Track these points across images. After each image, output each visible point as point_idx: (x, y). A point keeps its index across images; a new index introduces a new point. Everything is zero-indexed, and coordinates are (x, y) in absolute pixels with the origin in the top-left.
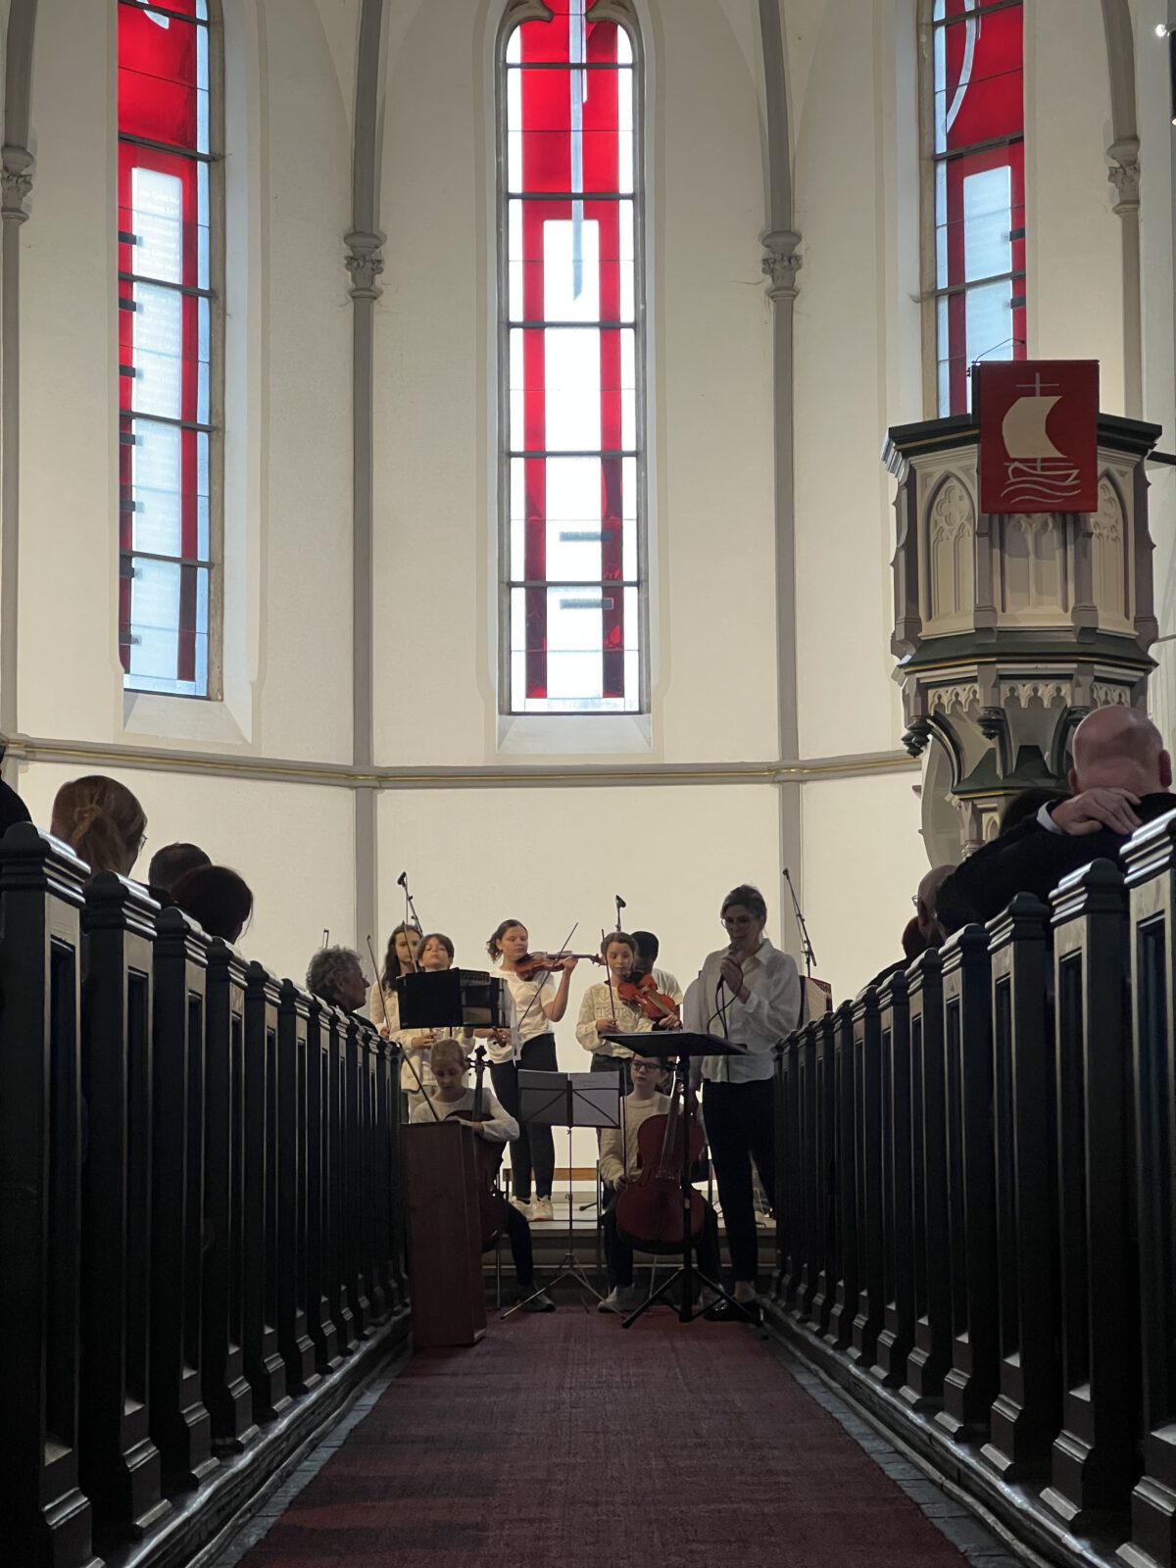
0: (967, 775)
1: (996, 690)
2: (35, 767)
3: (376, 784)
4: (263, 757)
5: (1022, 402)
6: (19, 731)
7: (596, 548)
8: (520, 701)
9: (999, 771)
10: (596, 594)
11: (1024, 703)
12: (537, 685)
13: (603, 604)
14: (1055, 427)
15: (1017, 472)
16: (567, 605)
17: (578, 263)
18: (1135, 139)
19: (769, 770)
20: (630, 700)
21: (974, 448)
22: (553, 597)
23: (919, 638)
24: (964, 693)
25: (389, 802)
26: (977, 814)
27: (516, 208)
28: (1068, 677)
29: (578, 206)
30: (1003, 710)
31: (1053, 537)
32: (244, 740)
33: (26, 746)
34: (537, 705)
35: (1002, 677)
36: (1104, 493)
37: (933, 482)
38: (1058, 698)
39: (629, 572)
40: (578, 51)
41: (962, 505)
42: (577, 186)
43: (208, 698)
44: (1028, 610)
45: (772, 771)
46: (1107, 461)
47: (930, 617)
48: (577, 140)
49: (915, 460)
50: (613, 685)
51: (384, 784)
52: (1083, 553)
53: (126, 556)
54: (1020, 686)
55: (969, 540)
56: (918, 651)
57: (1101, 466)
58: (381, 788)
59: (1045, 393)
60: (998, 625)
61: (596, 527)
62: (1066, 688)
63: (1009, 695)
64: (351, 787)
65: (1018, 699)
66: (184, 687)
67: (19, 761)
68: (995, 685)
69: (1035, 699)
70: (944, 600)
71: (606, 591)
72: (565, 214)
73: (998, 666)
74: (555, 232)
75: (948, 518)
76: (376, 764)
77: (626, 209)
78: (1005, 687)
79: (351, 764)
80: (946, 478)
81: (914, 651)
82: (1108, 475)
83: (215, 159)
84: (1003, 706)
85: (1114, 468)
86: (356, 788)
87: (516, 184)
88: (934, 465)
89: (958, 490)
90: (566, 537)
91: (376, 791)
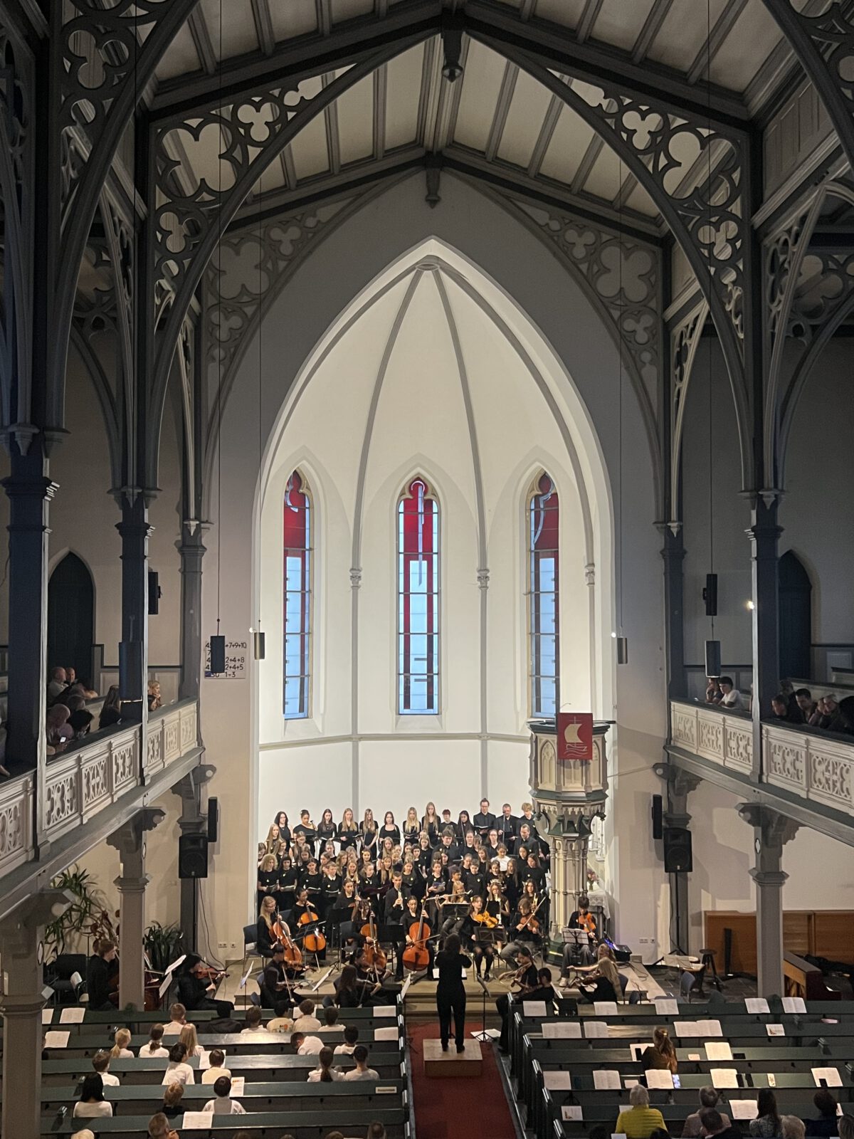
0: (552, 828)
3: (358, 740)
5: (571, 725)
6: (259, 744)
7: (425, 663)
8: (402, 710)
9: (561, 830)
10: (426, 677)
12: (407, 705)
13: (427, 680)
14: (580, 734)
15: (569, 747)
16: (416, 680)
17: (420, 574)
18: (593, 565)
19: (478, 736)
20: (435, 710)
21: (556, 736)
22: (412, 678)
23: (538, 789)
24: (552, 808)
25: (362, 744)
26: (555, 840)
27: (402, 556)
28: (583, 806)
29: (421, 556)
31: (578, 762)
34: (407, 711)
35: (564, 806)
36: (594, 746)
37: (543, 741)
38: (580, 812)
39: (435, 670)
40: (421, 508)
41: (551, 751)
42: (420, 550)
43: (307, 718)
44: (571, 785)
46: (595, 738)
47: (541, 784)
48: (420, 536)
49: (538, 734)
50: (430, 705)
51: (361, 739)
52: (587, 770)
53: (285, 677)
54: (569, 809)
55: (554, 763)
56: (538, 792)
57: (593, 739)
58: (360, 741)
59: (577, 723)
60: (562, 790)
61: (426, 657)
62: (582, 809)
64: (351, 741)
65: (568, 813)
66: (301, 715)
68: (561, 807)
69: (573, 812)
70: (546, 778)
71: (428, 677)
72: (417, 559)
73: (562, 802)
74: (414, 564)
75: (547, 753)
76: (359, 734)
77: (435, 557)
78: (564, 809)
79: (351, 734)
80: (547, 741)
82: (595, 742)
83: (310, 549)
84: (563, 814)
85: (596, 739)
86: (353, 741)
87: (402, 550)
88: (543, 737)
89: (550, 746)
90: (416, 659)
91: (358, 742)
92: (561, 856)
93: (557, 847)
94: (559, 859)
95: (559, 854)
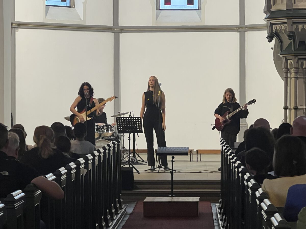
0: (284, 49)
1: (292, 26)
2: (20, 30)
3: (120, 31)
4: (86, 24)
6: (16, 20)
8: (163, 6)
9: (293, 49)
11: (300, 30)
12: (168, 1)
19: (236, 28)
20: (195, 6)
23: (271, 10)
24: (283, 27)
25: (124, 36)
26: (287, 60)
30: (294, 32)
32: (81, 19)
33: (18, 24)
34: (167, 7)
35: (294, 23)
43: (70, 7)
44: (302, 3)
45: (237, 28)
47: (274, 4)
50: (190, 1)
51: (122, 31)
54: (299, 25)
56: (270, 14)
58: (121, 32)
60: (293, 8)
63: (296, 27)
64: (112, 32)
65: (298, 29)
66: (63, 4)
67: (16, 28)
68: (292, 25)
69: (303, 29)
73: (293, 20)
76: (120, 26)
78: (295, 26)
79: (113, 26)
81: (269, 14)
84: (294, 31)
86: (114, 32)
91: (120, 33)
92: (293, 75)
93: (289, 67)
94: (291, 78)
95: (291, 74)
